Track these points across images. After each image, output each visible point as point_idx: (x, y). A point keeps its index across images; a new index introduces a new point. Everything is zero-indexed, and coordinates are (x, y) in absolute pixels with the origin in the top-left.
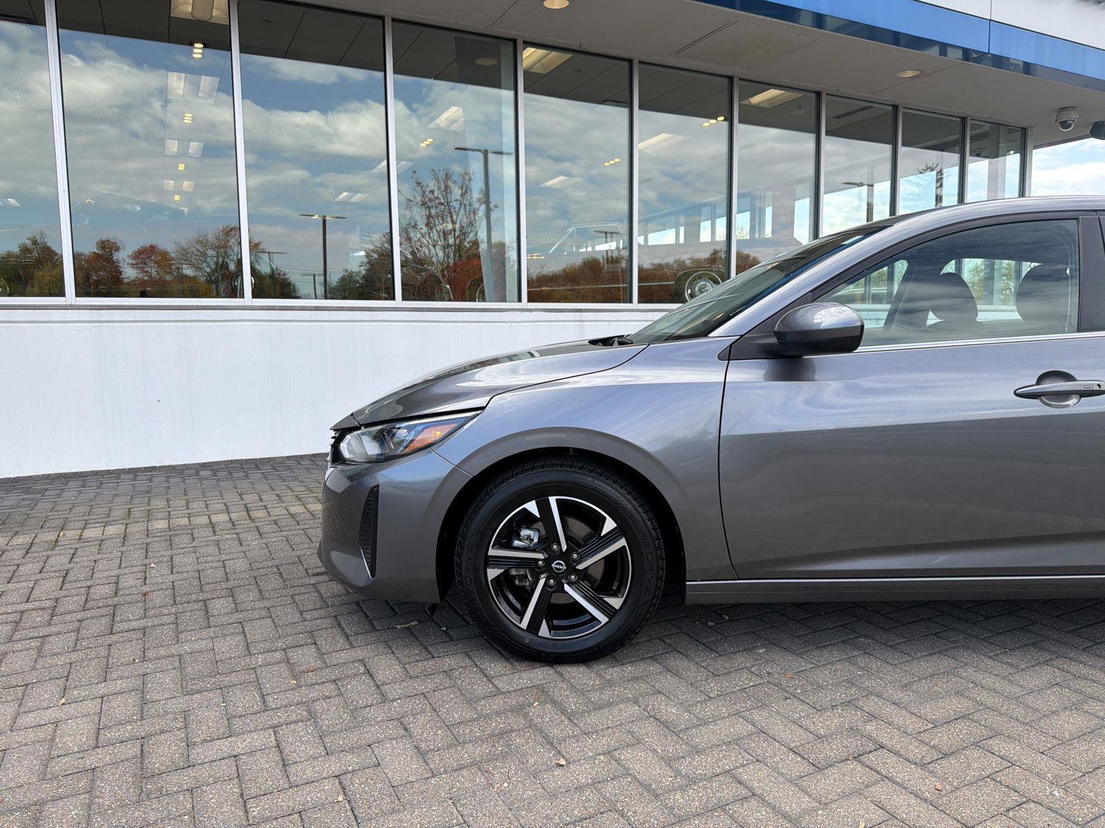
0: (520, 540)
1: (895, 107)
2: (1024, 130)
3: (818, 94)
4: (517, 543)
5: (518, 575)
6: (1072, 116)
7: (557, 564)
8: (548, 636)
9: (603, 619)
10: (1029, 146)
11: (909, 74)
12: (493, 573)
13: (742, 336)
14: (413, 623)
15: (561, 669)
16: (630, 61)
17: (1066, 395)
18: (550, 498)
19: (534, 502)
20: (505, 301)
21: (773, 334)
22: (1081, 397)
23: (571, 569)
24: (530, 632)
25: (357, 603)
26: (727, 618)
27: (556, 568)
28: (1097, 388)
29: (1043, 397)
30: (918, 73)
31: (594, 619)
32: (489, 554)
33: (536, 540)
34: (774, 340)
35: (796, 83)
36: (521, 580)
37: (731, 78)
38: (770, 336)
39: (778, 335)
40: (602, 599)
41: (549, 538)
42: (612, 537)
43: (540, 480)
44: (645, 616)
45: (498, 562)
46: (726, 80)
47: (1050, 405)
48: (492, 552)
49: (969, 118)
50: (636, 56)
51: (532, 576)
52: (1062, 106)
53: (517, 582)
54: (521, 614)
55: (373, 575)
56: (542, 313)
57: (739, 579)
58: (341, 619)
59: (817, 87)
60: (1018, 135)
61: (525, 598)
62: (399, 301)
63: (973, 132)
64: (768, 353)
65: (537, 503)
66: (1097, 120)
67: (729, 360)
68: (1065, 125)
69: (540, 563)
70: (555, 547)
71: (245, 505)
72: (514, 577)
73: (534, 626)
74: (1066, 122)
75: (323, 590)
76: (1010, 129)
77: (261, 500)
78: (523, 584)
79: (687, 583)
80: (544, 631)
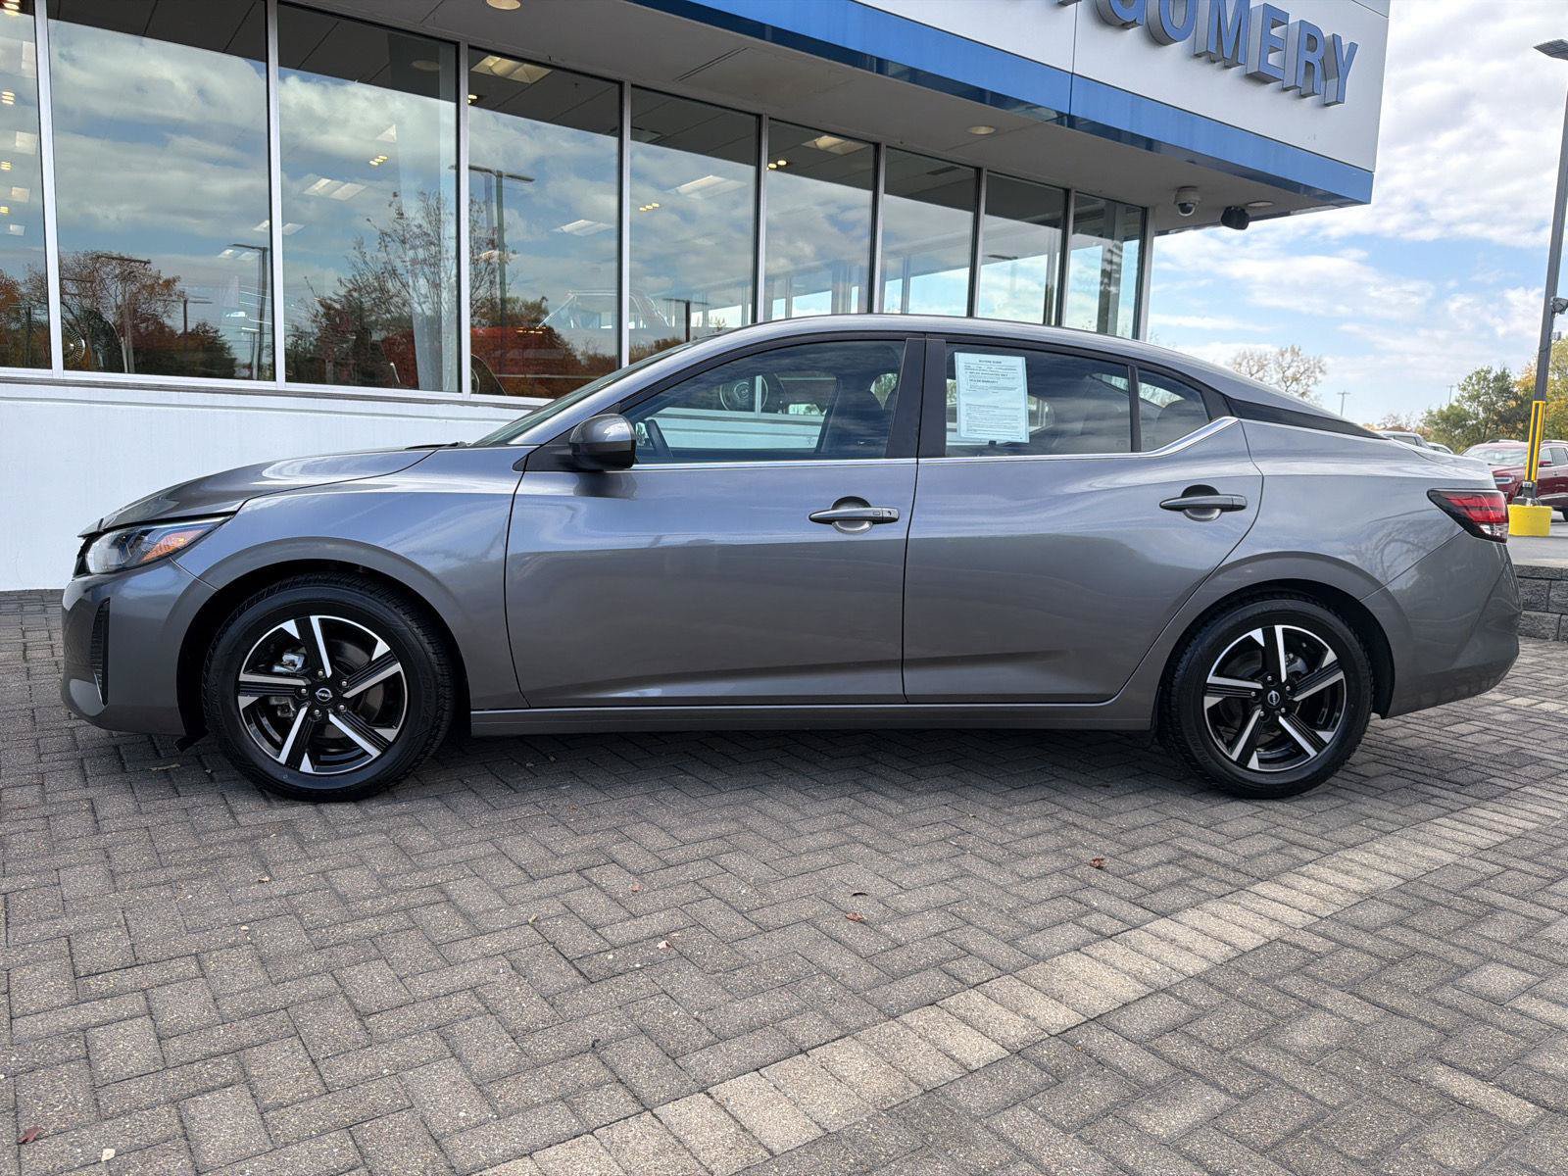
0: (283, 666)
1: (979, 170)
2: (1145, 210)
3: (877, 146)
4: (277, 669)
5: (282, 706)
6: (1192, 198)
7: (323, 692)
8: (311, 771)
9: (375, 753)
10: (1150, 231)
11: (983, 131)
12: (244, 701)
13: (541, 445)
14: (174, 766)
15: (324, 807)
16: (621, 84)
17: (861, 520)
18: (311, 617)
19: (292, 621)
20: (441, 390)
21: (567, 445)
22: (874, 523)
23: (338, 698)
24: (290, 767)
25: (117, 747)
26: (552, 759)
27: (321, 697)
28: (888, 515)
29: (837, 523)
30: (992, 130)
31: (365, 753)
32: (240, 680)
33: (299, 666)
34: (569, 452)
35: (852, 132)
36: (283, 711)
37: (759, 116)
38: (564, 448)
39: (575, 446)
40: (373, 731)
41: (312, 663)
42: (385, 661)
43: (305, 597)
44: (423, 748)
45: (251, 688)
46: (754, 118)
47: (843, 532)
48: (244, 677)
49: (1073, 191)
50: (628, 79)
51: (295, 706)
52: (1185, 184)
53: (279, 713)
54: (279, 747)
55: (105, 701)
56: (492, 408)
57: (530, 708)
58: (87, 762)
59: (876, 138)
60: (1138, 215)
61: (284, 727)
62: (281, 383)
63: (1078, 209)
64: (568, 465)
65: (296, 622)
66: (1229, 205)
67: (524, 470)
68: (1184, 208)
69: (304, 690)
70: (321, 673)
71: (25, 644)
72: (275, 707)
73: (294, 759)
74: (1185, 204)
75: (79, 734)
76: (1130, 208)
77: (50, 638)
78: (285, 715)
79: (472, 713)
80: (306, 766)
